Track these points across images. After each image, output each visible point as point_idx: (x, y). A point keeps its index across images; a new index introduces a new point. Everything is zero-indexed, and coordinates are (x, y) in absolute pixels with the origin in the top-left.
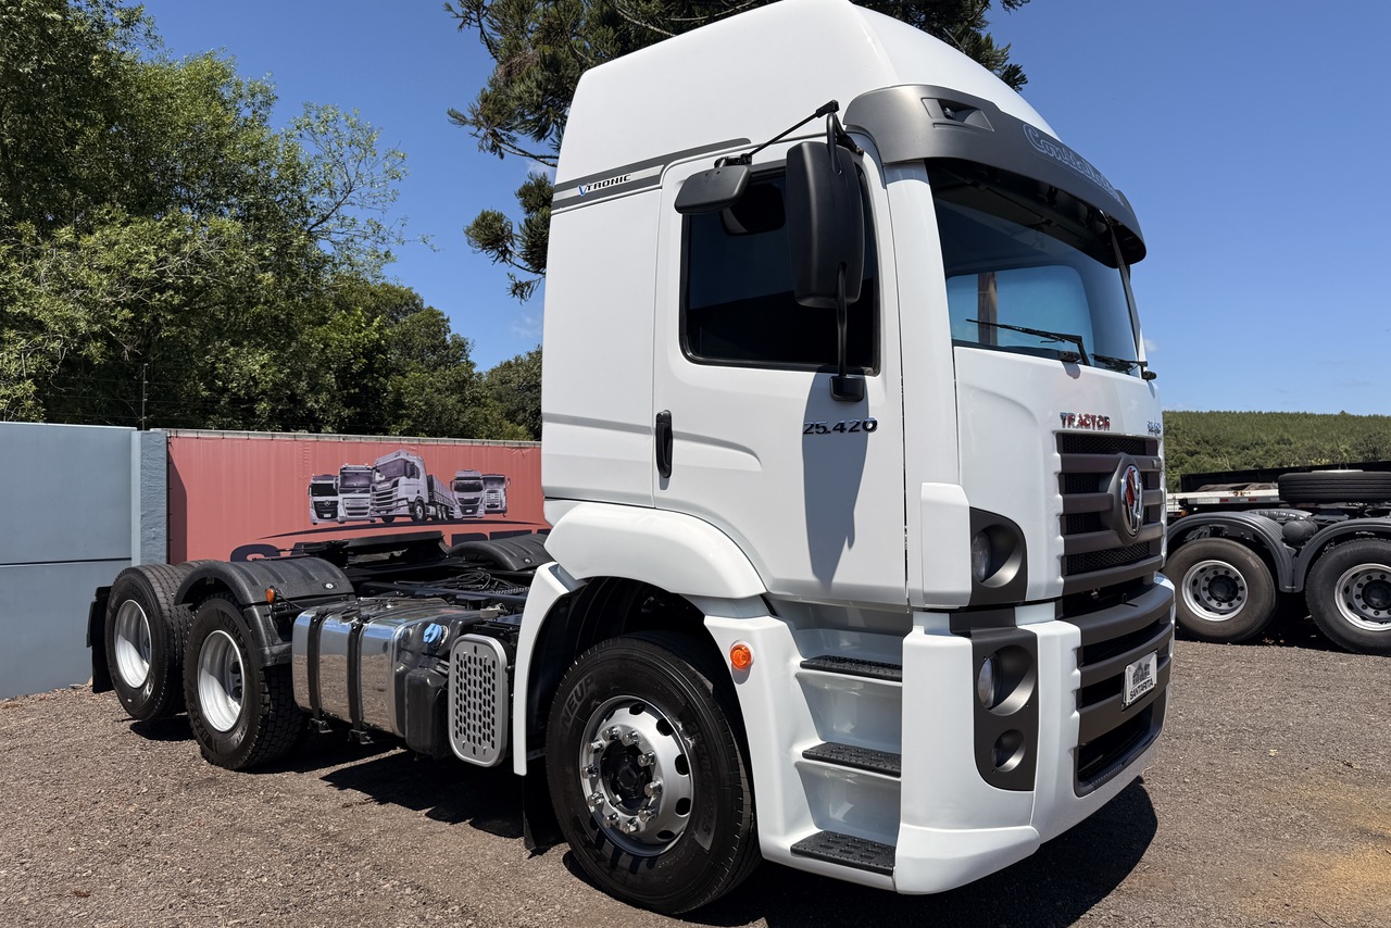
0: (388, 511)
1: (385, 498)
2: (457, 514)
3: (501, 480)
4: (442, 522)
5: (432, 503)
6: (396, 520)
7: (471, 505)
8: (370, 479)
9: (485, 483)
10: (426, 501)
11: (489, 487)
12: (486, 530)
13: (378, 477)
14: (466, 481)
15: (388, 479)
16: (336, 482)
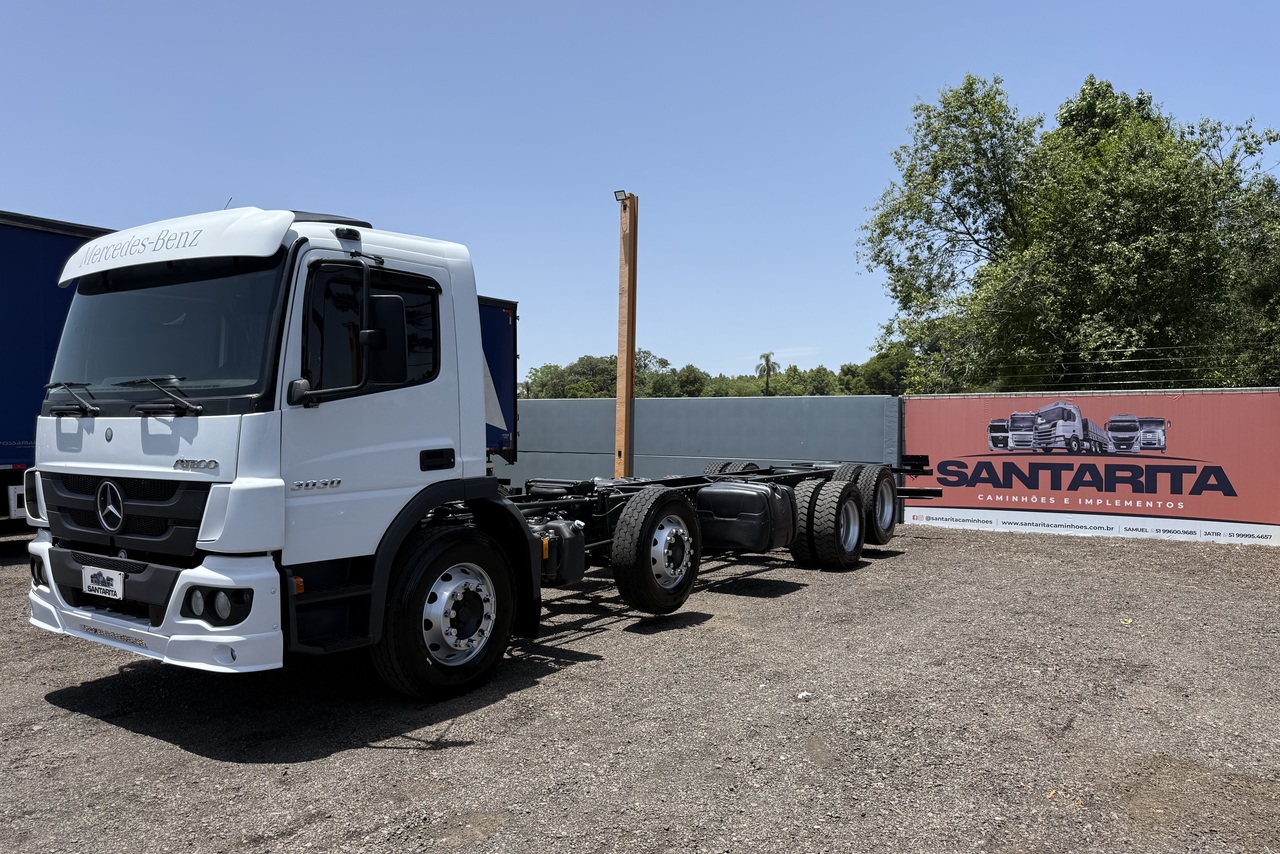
0: (1047, 444)
1: (1045, 435)
2: (1111, 448)
3: (1161, 423)
4: (1096, 454)
5: (1085, 440)
6: (1054, 451)
8: (1034, 421)
9: (1141, 425)
10: (1081, 437)
11: (1146, 428)
12: (1142, 463)
13: (1039, 420)
14: (1121, 424)
15: (1048, 422)
16: (1007, 423)
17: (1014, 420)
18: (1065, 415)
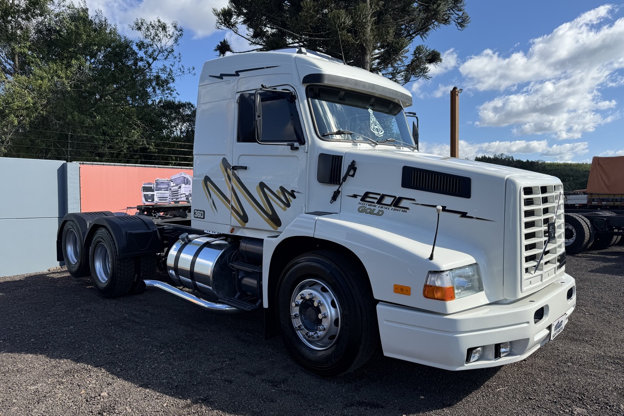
1: (175, 193)
6: (180, 203)
8: (169, 185)
13: (172, 184)
15: (177, 185)
16: (153, 186)
17: (157, 184)
18: (186, 181)
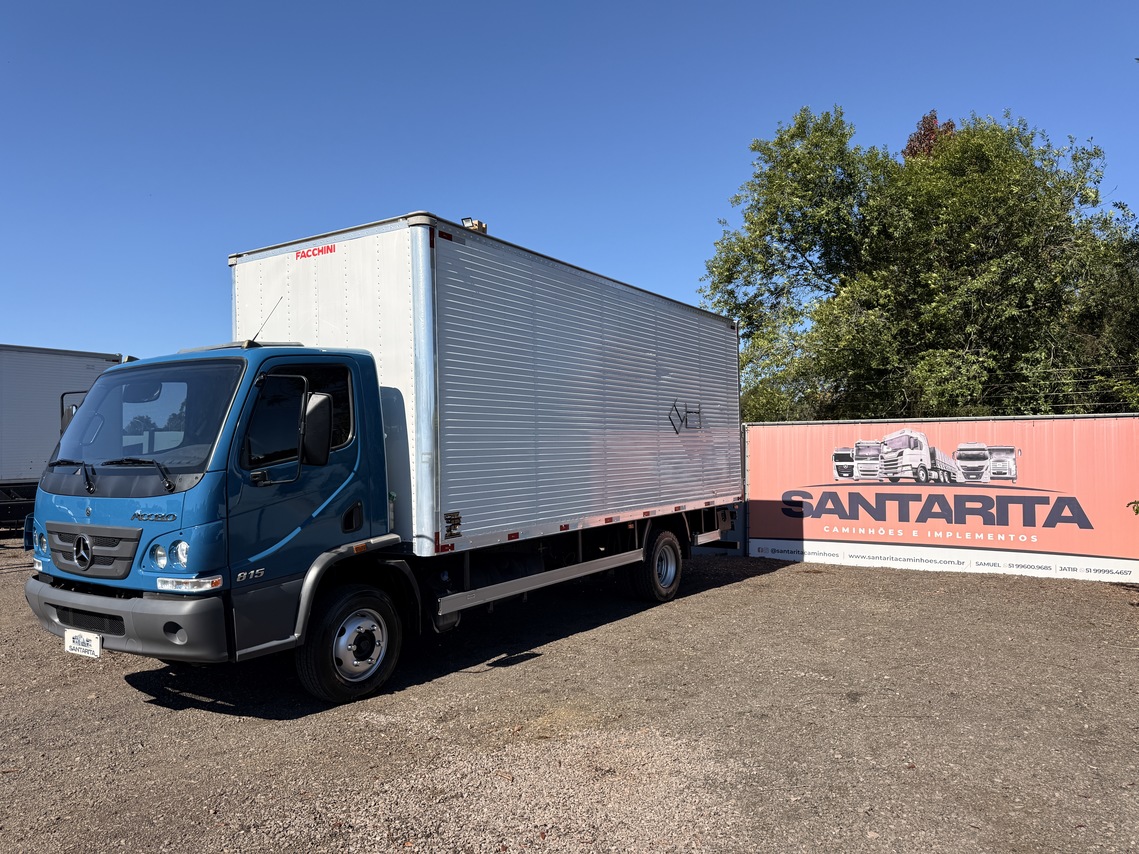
0: (894, 474)
1: (891, 464)
3: (1012, 451)
4: (945, 484)
5: (933, 469)
6: (901, 481)
7: (977, 472)
8: (879, 451)
9: (990, 453)
10: (929, 467)
11: (995, 456)
12: (993, 494)
13: (885, 449)
14: (970, 453)
15: (895, 450)
16: (852, 452)
17: (859, 450)
18: (912, 443)
